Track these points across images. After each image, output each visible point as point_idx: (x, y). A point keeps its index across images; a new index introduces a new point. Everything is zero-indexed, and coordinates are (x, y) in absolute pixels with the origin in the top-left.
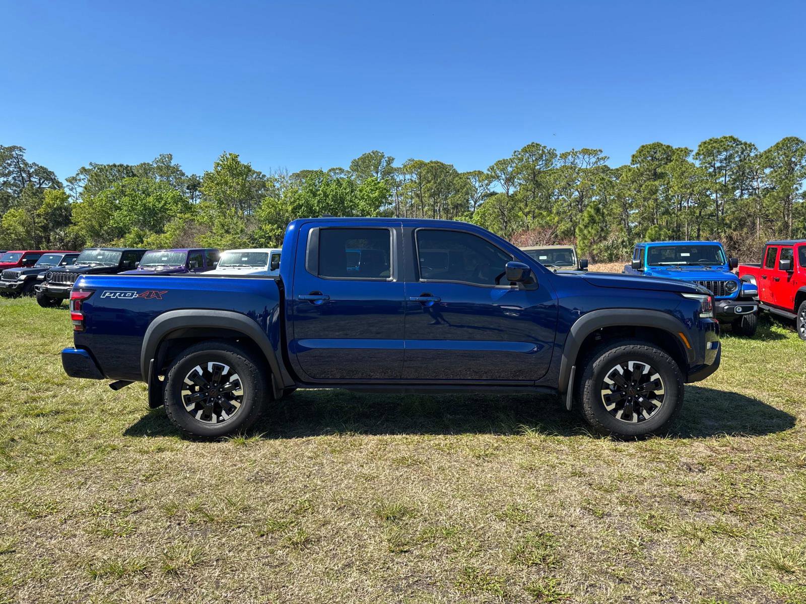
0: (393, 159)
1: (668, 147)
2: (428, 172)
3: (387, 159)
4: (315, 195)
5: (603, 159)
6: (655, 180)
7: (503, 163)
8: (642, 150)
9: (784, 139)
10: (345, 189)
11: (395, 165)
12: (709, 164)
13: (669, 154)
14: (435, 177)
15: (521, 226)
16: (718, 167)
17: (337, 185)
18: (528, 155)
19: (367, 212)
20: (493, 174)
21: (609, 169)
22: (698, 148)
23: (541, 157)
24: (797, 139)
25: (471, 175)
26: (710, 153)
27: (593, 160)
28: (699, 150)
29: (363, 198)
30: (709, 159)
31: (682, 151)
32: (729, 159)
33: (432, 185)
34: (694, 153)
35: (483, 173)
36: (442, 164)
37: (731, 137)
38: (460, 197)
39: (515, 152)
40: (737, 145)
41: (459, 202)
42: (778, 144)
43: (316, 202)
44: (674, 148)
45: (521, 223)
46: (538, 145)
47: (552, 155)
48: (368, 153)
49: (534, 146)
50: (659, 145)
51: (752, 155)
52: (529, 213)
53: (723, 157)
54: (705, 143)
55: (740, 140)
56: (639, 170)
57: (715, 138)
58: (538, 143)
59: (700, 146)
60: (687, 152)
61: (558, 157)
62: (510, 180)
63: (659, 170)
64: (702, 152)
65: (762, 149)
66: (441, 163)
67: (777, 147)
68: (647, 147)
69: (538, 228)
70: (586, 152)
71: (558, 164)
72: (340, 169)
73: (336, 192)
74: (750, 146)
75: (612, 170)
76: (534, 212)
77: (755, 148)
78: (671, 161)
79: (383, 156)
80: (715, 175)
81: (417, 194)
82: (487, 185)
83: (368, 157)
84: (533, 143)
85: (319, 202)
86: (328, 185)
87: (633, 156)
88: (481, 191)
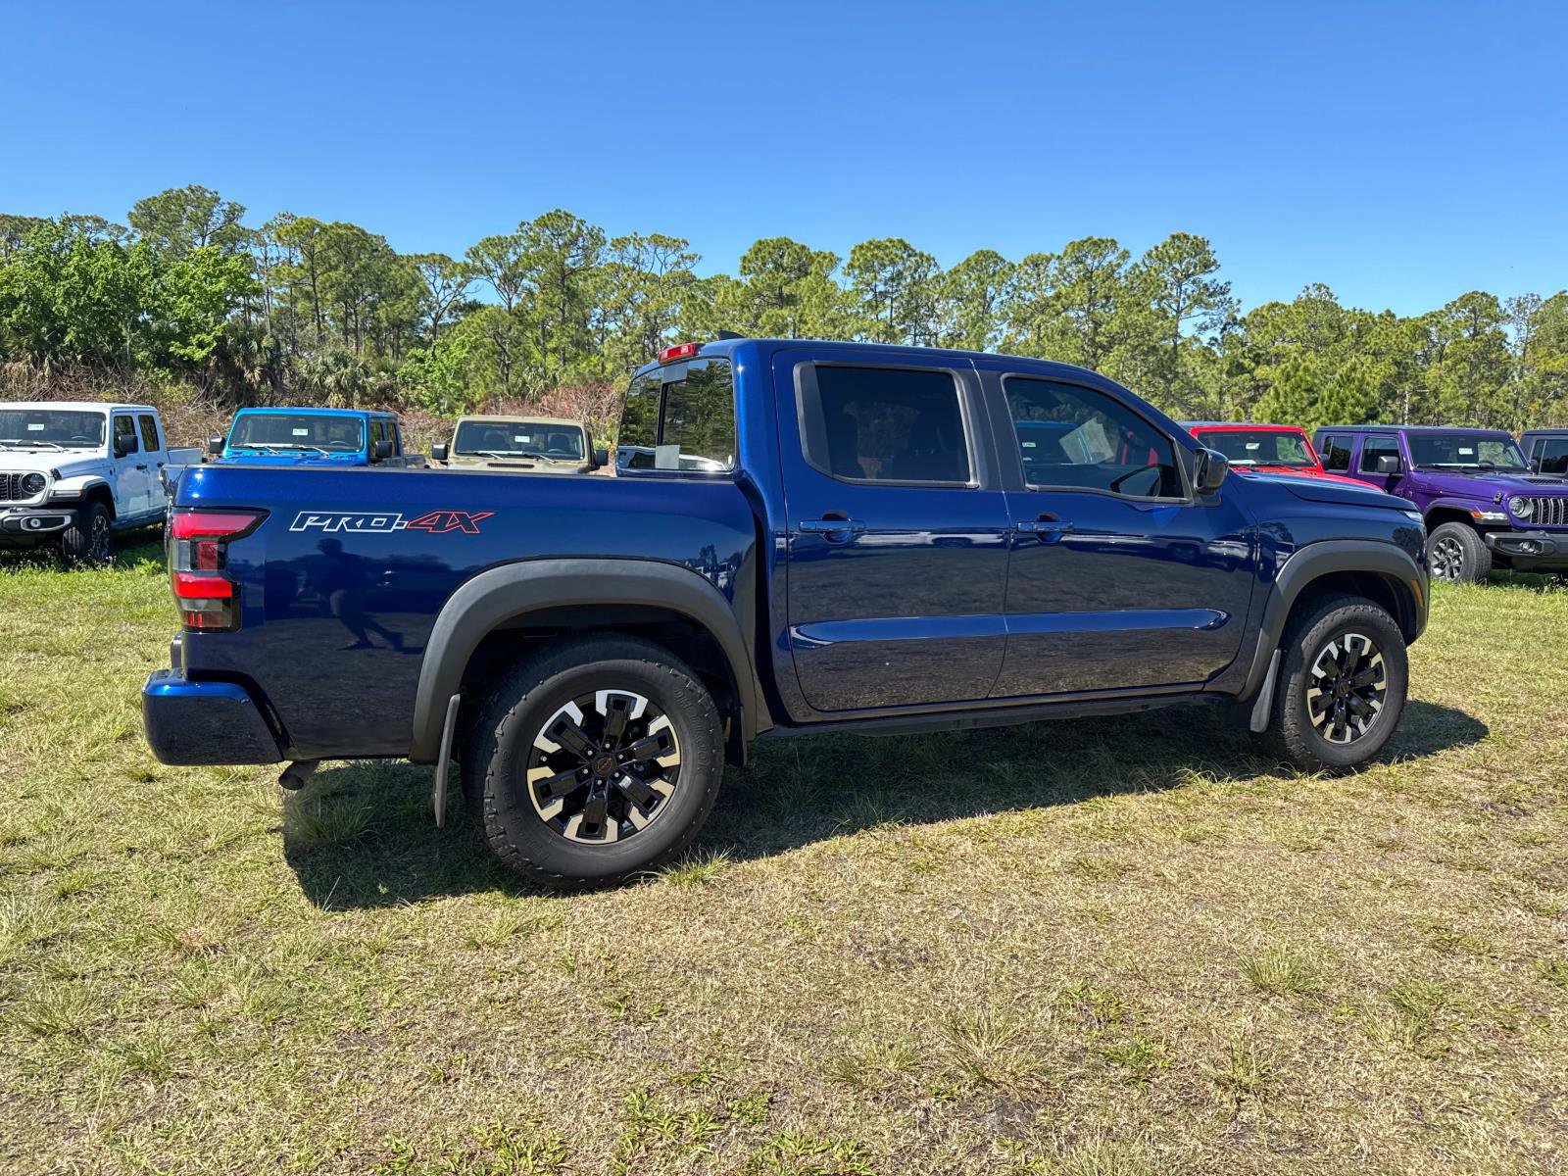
0: (243, 209)
1: (803, 248)
2: (330, 247)
3: (226, 207)
4: (55, 276)
5: (691, 258)
6: (781, 308)
7: (496, 244)
8: (760, 250)
9: (977, 253)
10: (138, 268)
11: (246, 222)
12: (868, 285)
13: (804, 263)
14: (347, 257)
15: (541, 377)
16: (881, 292)
17: (113, 256)
18: (548, 232)
19: (198, 325)
20: (478, 264)
21: (693, 279)
22: (850, 256)
23: (573, 242)
24: (996, 255)
25: (426, 262)
26: (867, 267)
27: (673, 258)
28: (853, 259)
29: (183, 292)
30: (868, 276)
31: (825, 258)
32: (898, 277)
33: (341, 275)
34: (844, 264)
35: (450, 259)
36: (363, 232)
37: (901, 241)
38: (405, 308)
39: (523, 224)
40: (909, 256)
41: (405, 317)
42: (968, 260)
43: (60, 292)
44: (812, 251)
45: (541, 370)
46: (570, 216)
47: (597, 239)
48: (176, 188)
49: (560, 217)
50: (789, 243)
51: (930, 275)
52: (554, 350)
53: (888, 275)
54: (861, 247)
55: (913, 247)
56: (755, 286)
57: (877, 240)
58: (568, 212)
59: (854, 252)
60: (833, 261)
61: (608, 246)
62: (510, 281)
63: (786, 290)
64: (857, 264)
65: (946, 267)
66: (359, 230)
67: (968, 265)
68: (768, 245)
69: (575, 382)
70: (657, 240)
71: (607, 256)
72: (97, 220)
73: (116, 274)
74: (928, 259)
75: (699, 281)
76: (564, 349)
77: (936, 264)
78: (807, 274)
79: (217, 200)
80: (877, 307)
81: (307, 292)
82: (461, 285)
83: (178, 198)
84: (557, 211)
85: (67, 294)
86: (90, 255)
87: (745, 258)
88: (445, 298)
